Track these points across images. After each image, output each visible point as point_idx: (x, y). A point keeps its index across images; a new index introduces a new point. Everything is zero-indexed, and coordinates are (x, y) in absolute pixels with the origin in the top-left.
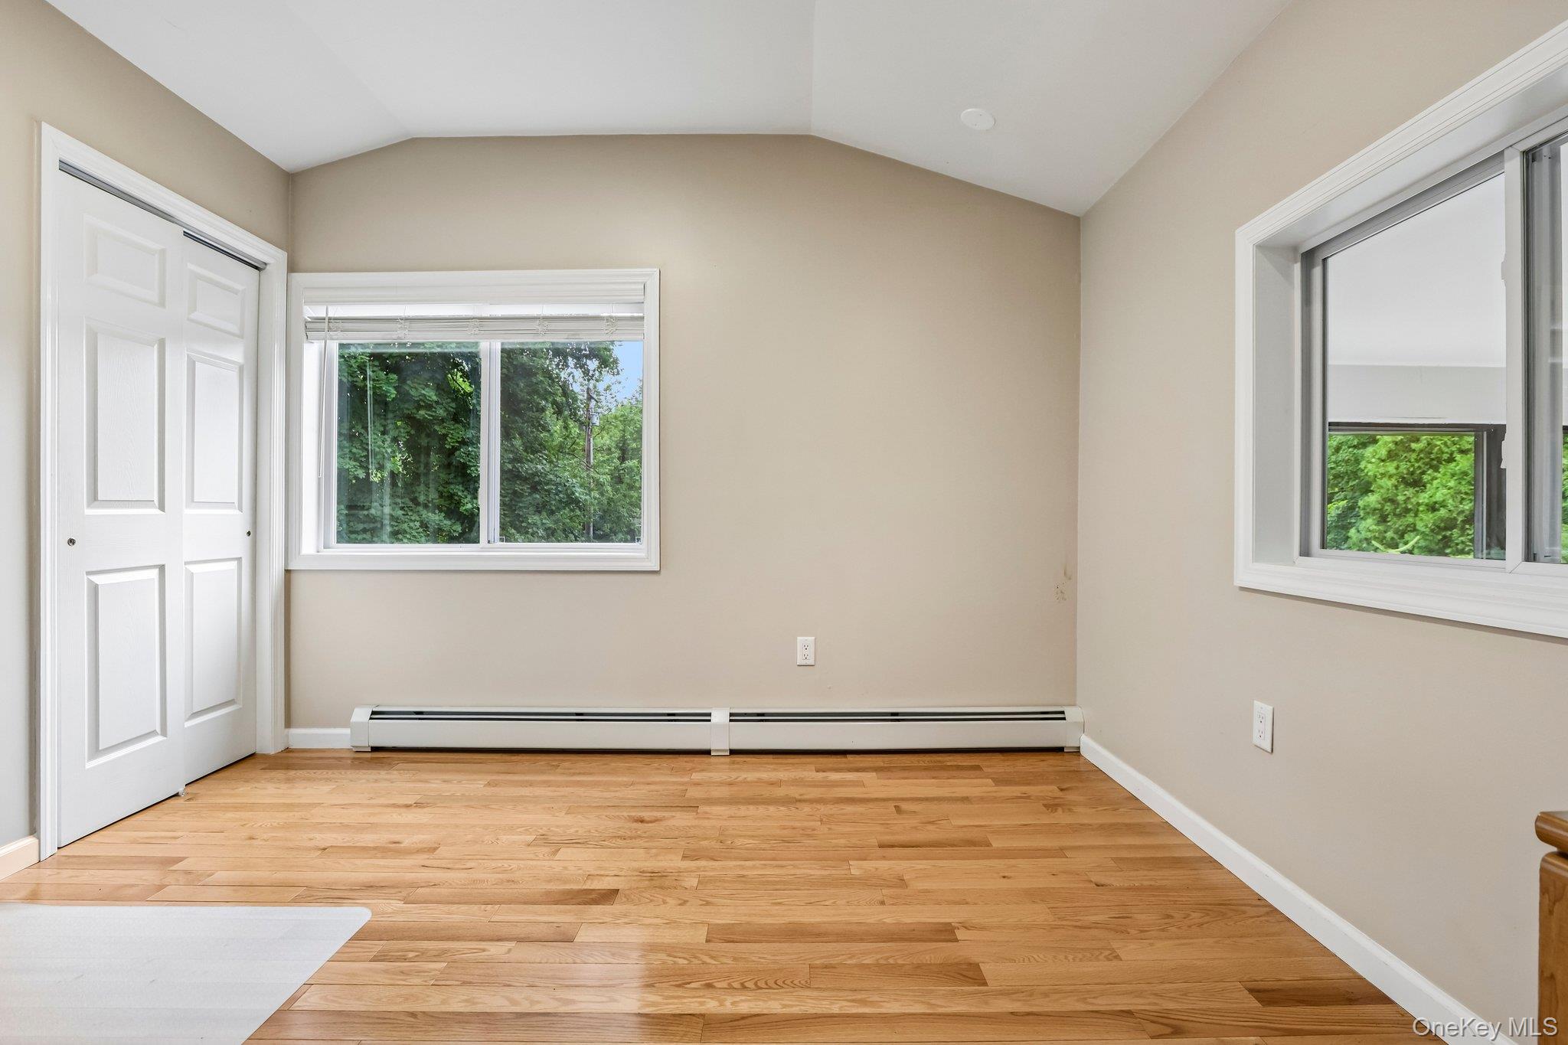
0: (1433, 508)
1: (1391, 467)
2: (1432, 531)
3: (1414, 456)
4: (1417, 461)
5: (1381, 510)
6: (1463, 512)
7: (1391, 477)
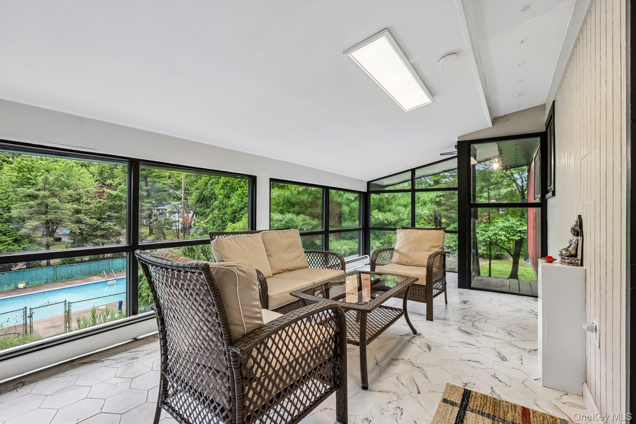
0: (232, 206)
1: (222, 192)
2: (231, 214)
3: (228, 188)
4: (229, 189)
5: (219, 207)
6: (239, 207)
7: (222, 195)
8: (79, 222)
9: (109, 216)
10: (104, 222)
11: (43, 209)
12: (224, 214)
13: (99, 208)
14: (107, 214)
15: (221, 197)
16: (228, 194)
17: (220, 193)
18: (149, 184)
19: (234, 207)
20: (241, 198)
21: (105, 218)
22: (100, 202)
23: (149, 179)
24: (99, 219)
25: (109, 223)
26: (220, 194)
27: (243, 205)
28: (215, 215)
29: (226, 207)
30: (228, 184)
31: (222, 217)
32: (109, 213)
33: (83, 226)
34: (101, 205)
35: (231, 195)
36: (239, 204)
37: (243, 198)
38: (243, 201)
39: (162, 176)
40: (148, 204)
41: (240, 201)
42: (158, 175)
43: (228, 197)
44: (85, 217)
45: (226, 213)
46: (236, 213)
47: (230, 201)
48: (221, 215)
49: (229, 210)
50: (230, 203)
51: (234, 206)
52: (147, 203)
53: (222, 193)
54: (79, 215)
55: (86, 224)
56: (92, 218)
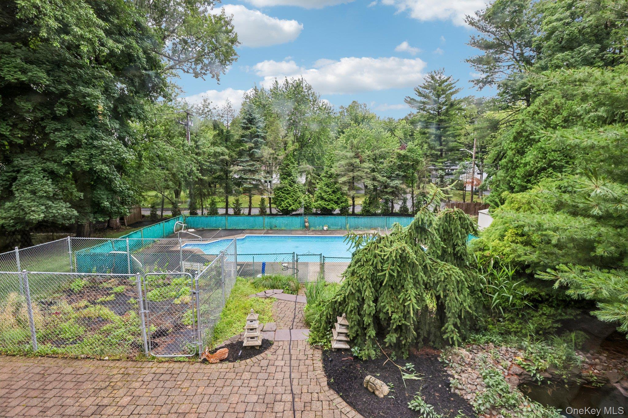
8: (374, 179)
9: (397, 175)
10: (393, 180)
11: (351, 168)
12: (512, 177)
13: (390, 167)
14: (396, 173)
15: (511, 153)
16: (522, 148)
17: (509, 147)
18: (444, 143)
19: (528, 167)
20: (543, 153)
21: (393, 177)
22: (391, 161)
23: (443, 139)
24: (389, 178)
25: (396, 182)
26: (510, 149)
27: (544, 163)
28: (499, 178)
29: (517, 167)
30: (524, 134)
31: (509, 180)
32: (398, 172)
33: (376, 183)
34: (392, 164)
35: (526, 149)
36: (537, 163)
37: (546, 154)
38: (545, 159)
39: (456, 134)
40: (441, 164)
41: (541, 158)
42: (452, 133)
43: (521, 152)
44: (378, 175)
45: (515, 176)
46: (530, 175)
47: (524, 159)
48: (508, 178)
49: (520, 172)
50: (523, 161)
51: (529, 165)
52: (439, 163)
53: (514, 146)
54: (375, 174)
55: (379, 181)
56: (384, 176)
